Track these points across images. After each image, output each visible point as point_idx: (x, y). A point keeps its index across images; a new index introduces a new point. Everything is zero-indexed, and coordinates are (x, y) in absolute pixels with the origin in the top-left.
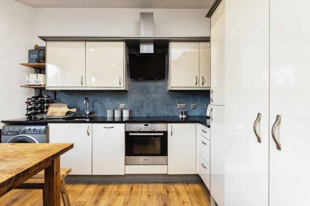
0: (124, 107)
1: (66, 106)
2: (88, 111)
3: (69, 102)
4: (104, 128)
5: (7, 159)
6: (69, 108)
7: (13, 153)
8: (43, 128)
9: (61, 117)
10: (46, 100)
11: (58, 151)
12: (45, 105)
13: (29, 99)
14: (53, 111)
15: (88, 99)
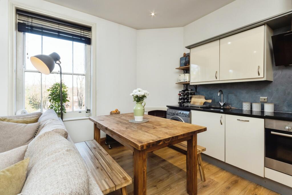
0: (266, 100)
1: (204, 97)
2: (222, 103)
3: (206, 94)
4: (238, 120)
5: (169, 128)
6: (206, 99)
7: (171, 125)
8: (188, 113)
9: (199, 106)
10: (190, 93)
11: (195, 130)
12: (190, 96)
13: (180, 92)
14: (195, 101)
15: (222, 92)
